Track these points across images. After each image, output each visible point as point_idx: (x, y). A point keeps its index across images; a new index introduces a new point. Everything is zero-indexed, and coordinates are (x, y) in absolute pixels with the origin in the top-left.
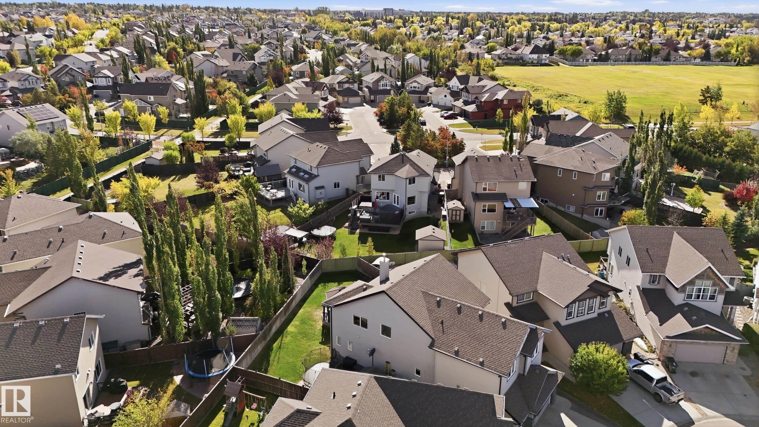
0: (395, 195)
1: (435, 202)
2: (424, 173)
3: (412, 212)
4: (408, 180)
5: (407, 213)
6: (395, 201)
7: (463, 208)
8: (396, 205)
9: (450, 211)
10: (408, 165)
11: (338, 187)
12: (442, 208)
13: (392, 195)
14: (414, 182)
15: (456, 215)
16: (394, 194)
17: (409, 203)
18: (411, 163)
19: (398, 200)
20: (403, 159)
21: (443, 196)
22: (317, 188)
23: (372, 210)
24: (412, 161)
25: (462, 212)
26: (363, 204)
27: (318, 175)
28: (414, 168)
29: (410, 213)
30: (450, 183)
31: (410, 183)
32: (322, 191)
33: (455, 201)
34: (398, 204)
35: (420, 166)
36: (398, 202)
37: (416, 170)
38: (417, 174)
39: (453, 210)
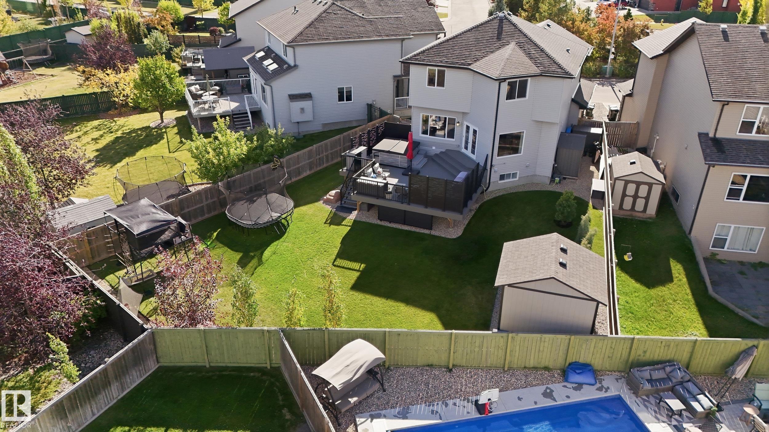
0: (468, 128)
1: (577, 153)
2: (554, 68)
3: (508, 176)
4: (505, 87)
5: (495, 177)
6: (467, 142)
7: (661, 177)
8: (468, 153)
9: (620, 185)
10: (512, 45)
11: (349, 98)
12: (593, 168)
13: (462, 125)
14: (522, 94)
15: (636, 197)
16: (466, 123)
17: (502, 151)
18: (522, 39)
19: (474, 143)
20: (500, 28)
21: (599, 137)
22: (293, 97)
23: (403, 162)
24: (525, 36)
25: (657, 191)
26: (385, 144)
27: (296, 66)
28: (529, 55)
29: (502, 177)
30: (618, 108)
31: (510, 96)
32: (306, 104)
33: (635, 156)
34: (473, 152)
35: (548, 50)
36: (474, 147)
37: (531, 58)
38: (534, 70)
39: (627, 182)
